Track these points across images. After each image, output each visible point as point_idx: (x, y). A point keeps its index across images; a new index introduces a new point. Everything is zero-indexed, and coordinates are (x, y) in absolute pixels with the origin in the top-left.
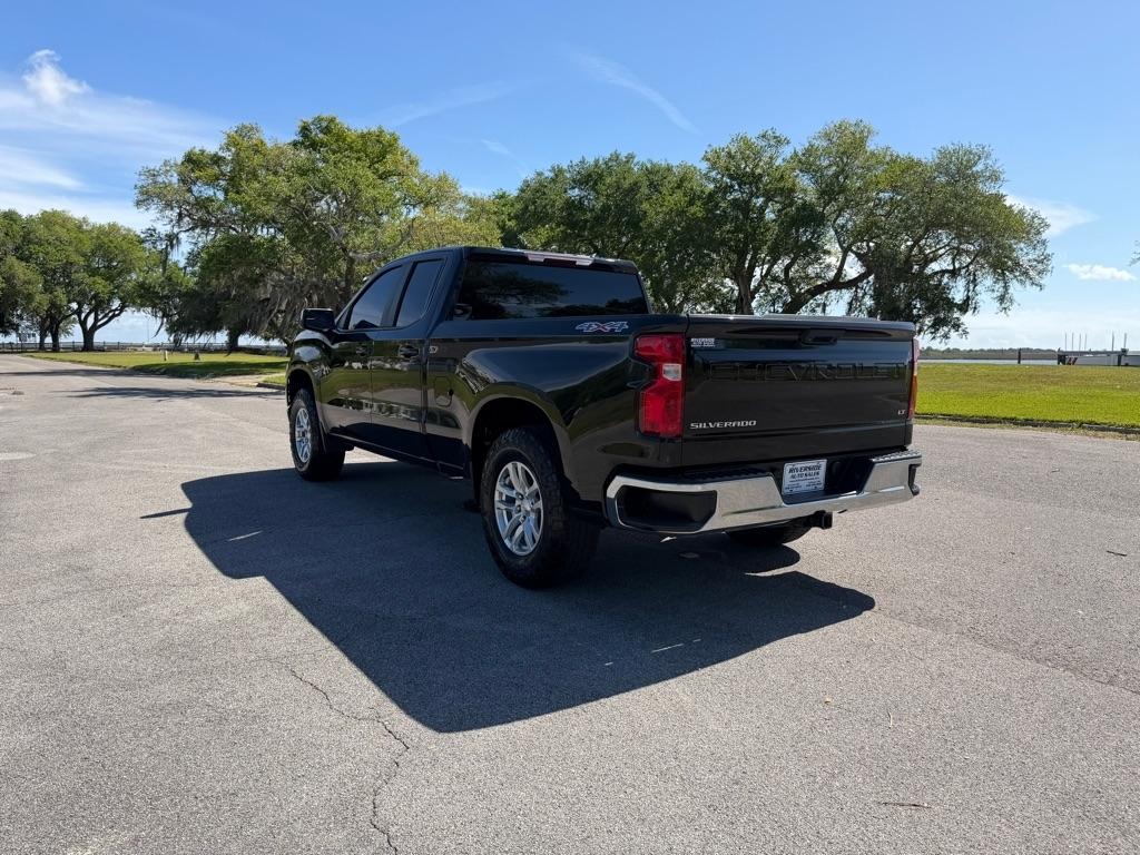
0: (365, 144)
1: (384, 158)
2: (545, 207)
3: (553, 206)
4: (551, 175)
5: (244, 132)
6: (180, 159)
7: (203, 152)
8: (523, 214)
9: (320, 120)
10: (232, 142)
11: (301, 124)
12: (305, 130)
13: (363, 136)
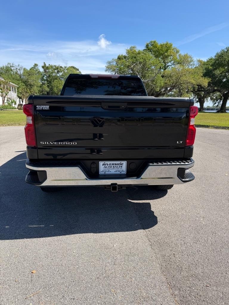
0: (162, 48)
1: (168, 51)
2: (222, 61)
3: (225, 61)
4: (226, 50)
5: (131, 49)
6: (116, 58)
7: (122, 55)
8: (214, 64)
9: (151, 42)
10: (128, 52)
11: (146, 44)
12: (147, 46)
13: (161, 45)
